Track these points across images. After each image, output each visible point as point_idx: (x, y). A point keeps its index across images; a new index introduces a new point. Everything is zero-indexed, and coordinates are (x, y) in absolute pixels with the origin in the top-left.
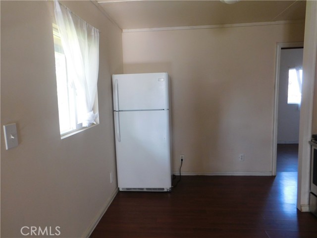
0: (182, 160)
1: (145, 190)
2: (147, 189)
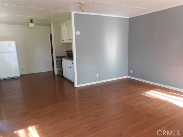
2: (11, 77)
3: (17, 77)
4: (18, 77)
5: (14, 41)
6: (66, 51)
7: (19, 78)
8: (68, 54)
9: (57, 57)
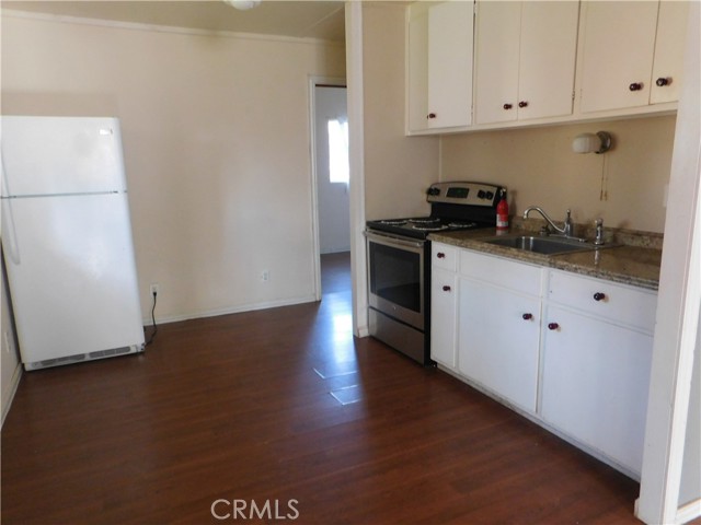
0: (155, 294)
1: (88, 358)
2: (92, 354)
3: (128, 348)
4: (133, 350)
5: (111, 119)
6: (428, 186)
7: (141, 358)
8: (436, 207)
9: (374, 226)
